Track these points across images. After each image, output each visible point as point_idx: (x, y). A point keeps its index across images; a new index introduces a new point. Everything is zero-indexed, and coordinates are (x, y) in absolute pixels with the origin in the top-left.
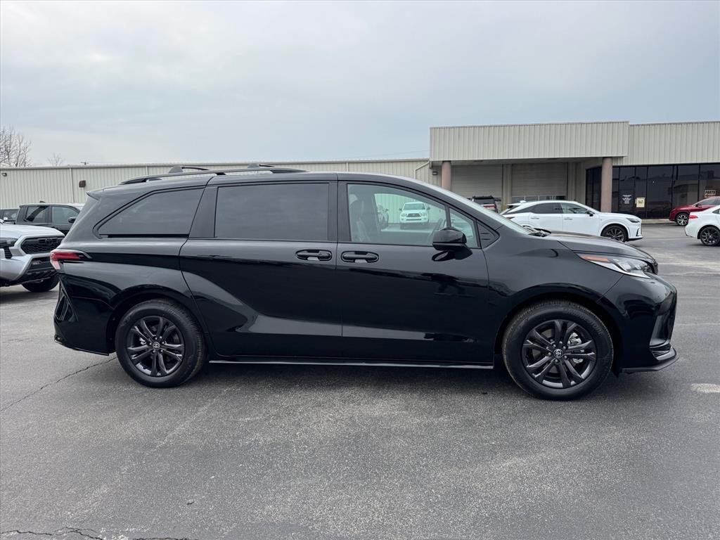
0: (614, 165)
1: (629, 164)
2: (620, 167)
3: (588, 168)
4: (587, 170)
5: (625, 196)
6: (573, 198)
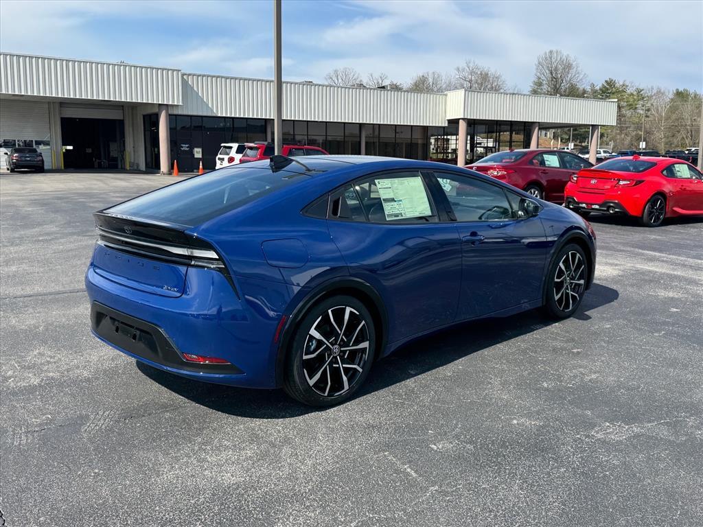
0: (170, 112)
1: (185, 113)
2: (176, 115)
3: (145, 113)
4: (144, 116)
5: (184, 146)
6: (132, 145)
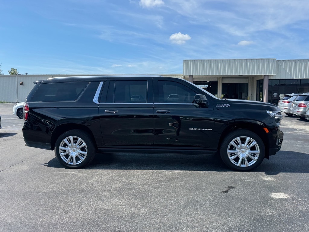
1: (276, 78)
2: (272, 80)
4: (257, 81)
5: (274, 93)
6: (251, 94)
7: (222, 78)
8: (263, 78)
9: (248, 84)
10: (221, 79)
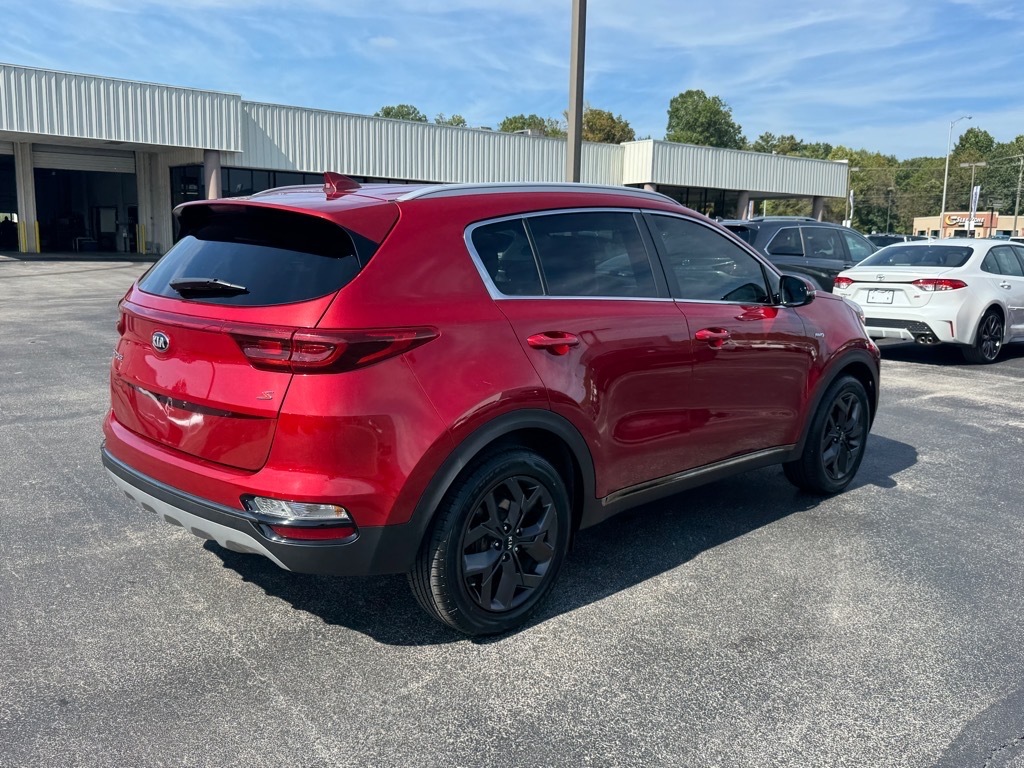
1: (245, 164)
2: (230, 168)
3: (173, 164)
4: (172, 169)
6: (149, 214)
7: (33, 144)
8: (198, 159)
9: (134, 176)
10: (28, 150)
